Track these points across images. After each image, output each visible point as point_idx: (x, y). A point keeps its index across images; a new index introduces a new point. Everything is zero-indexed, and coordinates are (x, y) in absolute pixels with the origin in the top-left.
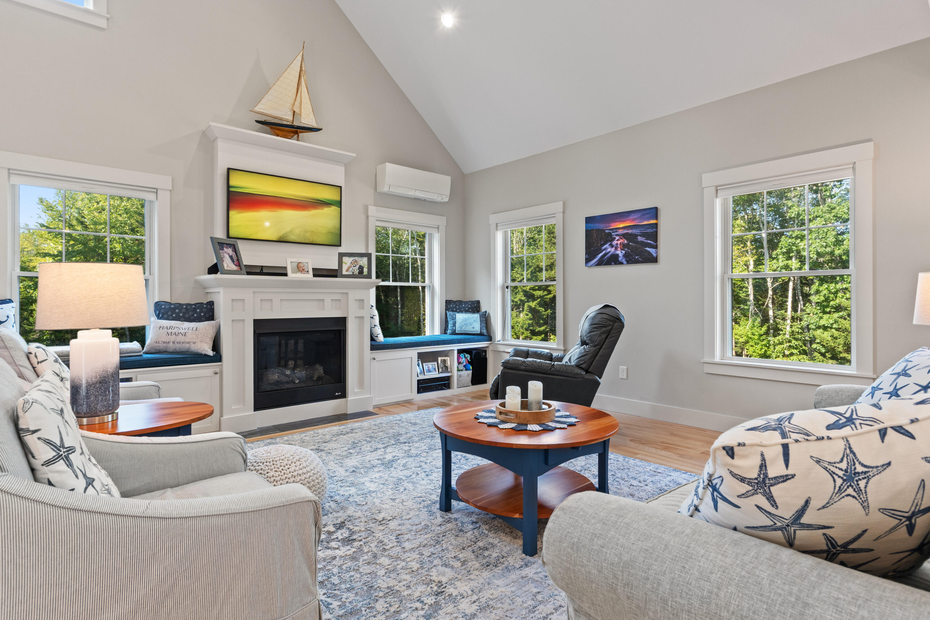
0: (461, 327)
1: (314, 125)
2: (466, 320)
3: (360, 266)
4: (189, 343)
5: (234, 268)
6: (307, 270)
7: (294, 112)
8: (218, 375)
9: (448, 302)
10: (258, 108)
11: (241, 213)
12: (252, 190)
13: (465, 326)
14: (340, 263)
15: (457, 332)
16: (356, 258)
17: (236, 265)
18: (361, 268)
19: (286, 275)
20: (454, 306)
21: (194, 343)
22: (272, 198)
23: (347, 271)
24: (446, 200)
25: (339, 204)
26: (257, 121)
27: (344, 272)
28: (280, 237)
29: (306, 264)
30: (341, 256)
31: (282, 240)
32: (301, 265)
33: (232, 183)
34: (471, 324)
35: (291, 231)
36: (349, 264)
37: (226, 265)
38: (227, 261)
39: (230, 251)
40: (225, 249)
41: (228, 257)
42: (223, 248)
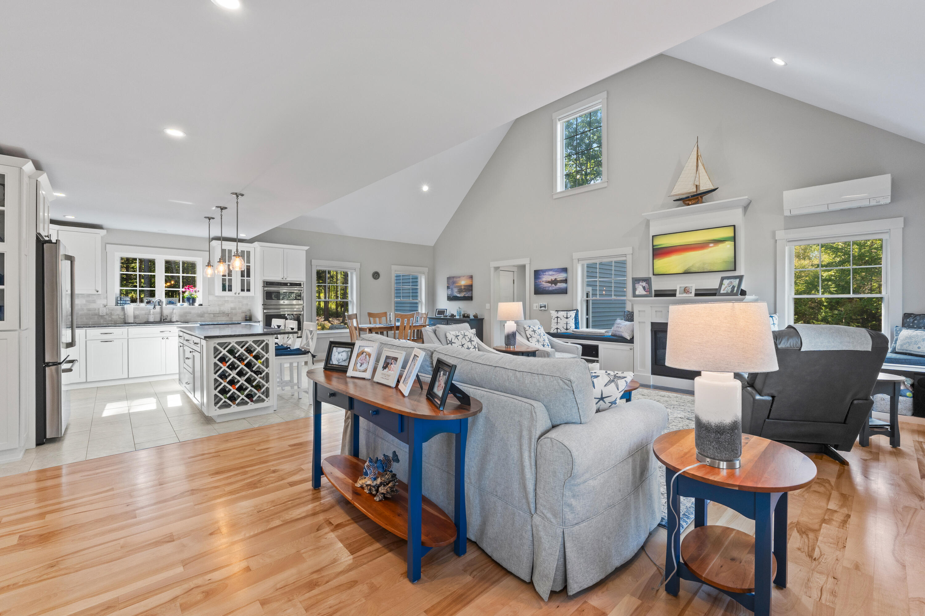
0: (902, 345)
1: (712, 187)
2: (910, 337)
3: (733, 286)
4: (621, 332)
5: (644, 293)
6: (690, 292)
7: (697, 186)
8: (632, 350)
9: (906, 316)
10: (673, 193)
11: (660, 260)
12: (666, 245)
13: (907, 345)
14: (721, 284)
15: (897, 350)
16: (732, 280)
17: (646, 292)
18: (734, 287)
19: (674, 295)
20: (912, 320)
21: (623, 332)
22: (679, 247)
23: (723, 290)
24: (888, 200)
25: (734, 239)
26: (674, 201)
27: (722, 292)
28: (685, 271)
29: (691, 288)
30: (723, 279)
31: (686, 272)
32: (687, 288)
33: (655, 244)
34: (916, 343)
35: (693, 265)
36: (726, 285)
37: (638, 292)
38: (640, 290)
39: (644, 284)
40: (640, 283)
41: (641, 287)
42: (639, 283)
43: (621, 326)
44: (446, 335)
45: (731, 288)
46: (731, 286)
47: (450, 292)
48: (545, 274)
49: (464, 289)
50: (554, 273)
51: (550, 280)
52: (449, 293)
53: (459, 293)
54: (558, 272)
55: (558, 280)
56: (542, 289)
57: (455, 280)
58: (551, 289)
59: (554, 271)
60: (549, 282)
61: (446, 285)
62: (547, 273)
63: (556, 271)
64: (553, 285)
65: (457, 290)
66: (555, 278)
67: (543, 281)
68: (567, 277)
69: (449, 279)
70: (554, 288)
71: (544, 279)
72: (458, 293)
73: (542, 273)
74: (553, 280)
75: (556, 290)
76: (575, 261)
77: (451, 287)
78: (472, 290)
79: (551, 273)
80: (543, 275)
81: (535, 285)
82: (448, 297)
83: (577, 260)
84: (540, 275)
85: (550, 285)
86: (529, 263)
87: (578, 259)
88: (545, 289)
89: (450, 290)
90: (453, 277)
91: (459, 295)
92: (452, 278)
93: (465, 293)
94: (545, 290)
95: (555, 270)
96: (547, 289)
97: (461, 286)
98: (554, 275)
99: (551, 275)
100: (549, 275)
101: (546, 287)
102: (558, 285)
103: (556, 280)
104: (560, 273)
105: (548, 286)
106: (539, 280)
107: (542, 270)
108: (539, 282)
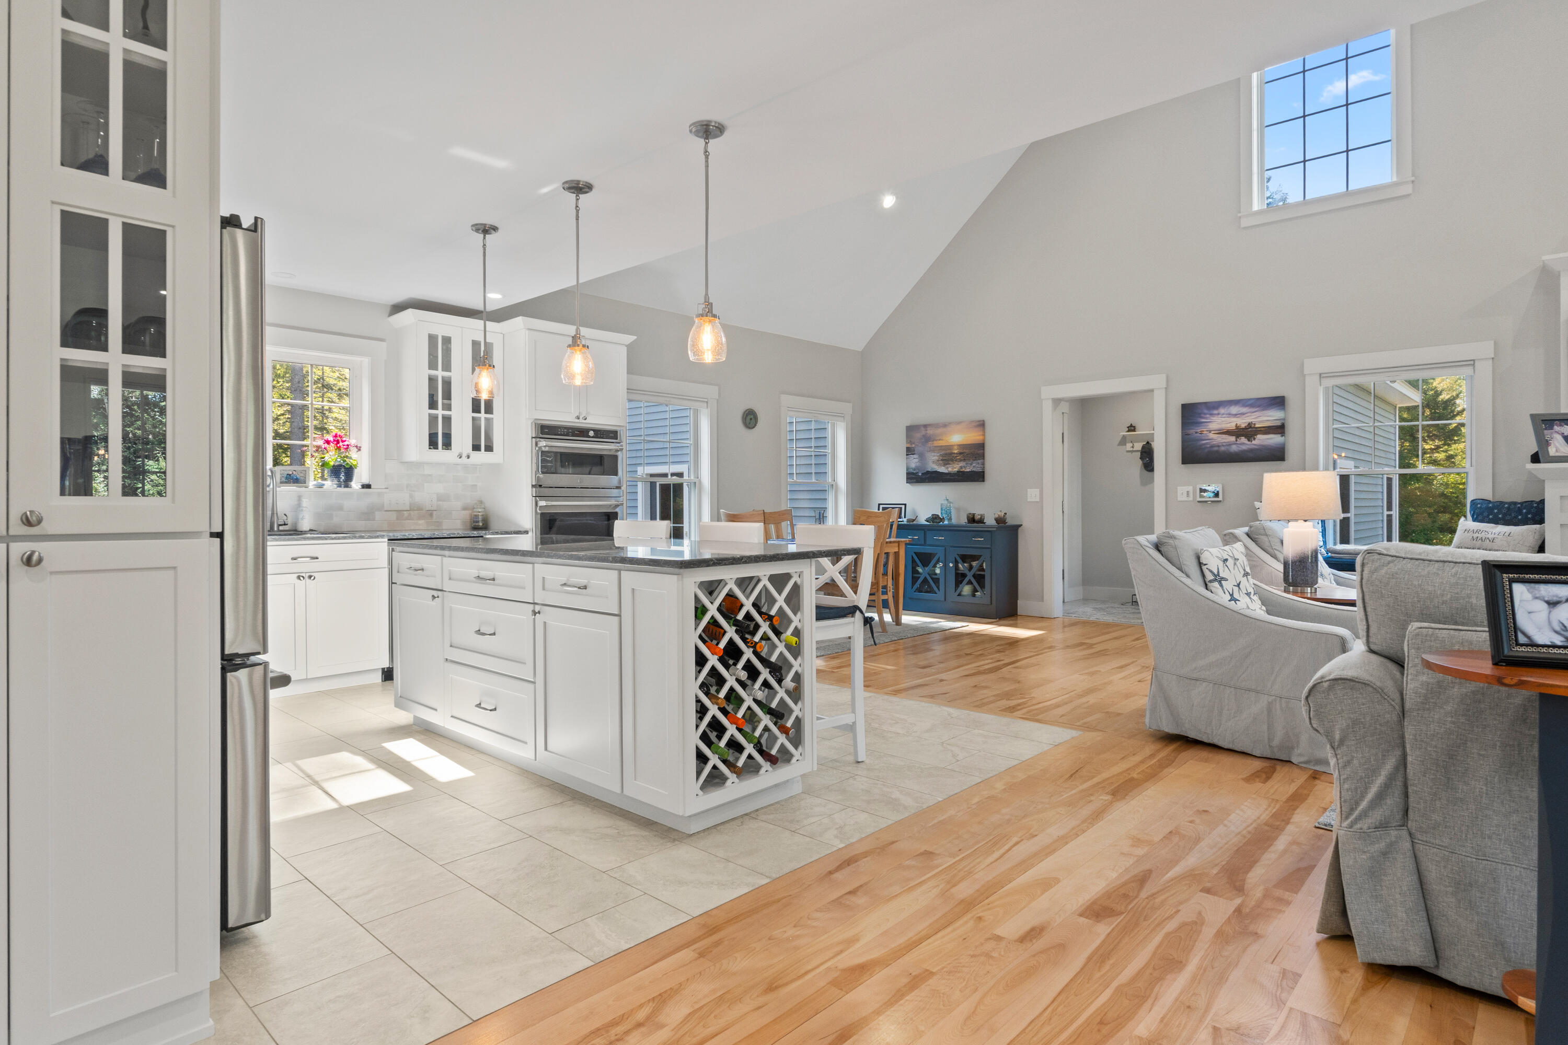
37: (1554, 450)
38: (1557, 444)
39: (1566, 430)
40: (1555, 427)
41: (1559, 438)
42: (1552, 428)
43: (1490, 536)
44: (1198, 558)
47: (914, 462)
48: (1215, 412)
49: (960, 453)
50: (1244, 410)
52: (913, 465)
53: (945, 465)
54: (1259, 406)
55: (1257, 426)
56: (1206, 450)
57: (930, 432)
58: (1234, 448)
59: (1245, 406)
61: (903, 445)
62: (1222, 411)
63: (1251, 406)
65: (936, 458)
66: (1250, 421)
68: (1284, 419)
69: (910, 429)
70: (1244, 447)
72: (940, 465)
73: (1206, 411)
74: (1243, 426)
75: (1251, 450)
76: (1311, 382)
77: (919, 449)
78: (983, 456)
79: (1234, 410)
81: (1184, 441)
82: (908, 474)
83: (1318, 377)
84: (1200, 415)
85: (1233, 439)
86: (1165, 386)
87: (1320, 374)
88: (1216, 449)
89: (915, 456)
90: (926, 426)
91: (942, 469)
92: (922, 428)
93: (962, 464)
94: (1217, 452)
95: (1250, 402)
96: (1223, 449)
97: (950, 447)
98: (1243, 414)
99: (1236, 415)
100: (1229, 414)
101: (1220, 444)
102: (1256, 440)
103: (1251, 427)
104: (1263, 410)
105: (1225, 442)
106: (1198, 426)
107: (1205, 403)
108: (1196, 433)
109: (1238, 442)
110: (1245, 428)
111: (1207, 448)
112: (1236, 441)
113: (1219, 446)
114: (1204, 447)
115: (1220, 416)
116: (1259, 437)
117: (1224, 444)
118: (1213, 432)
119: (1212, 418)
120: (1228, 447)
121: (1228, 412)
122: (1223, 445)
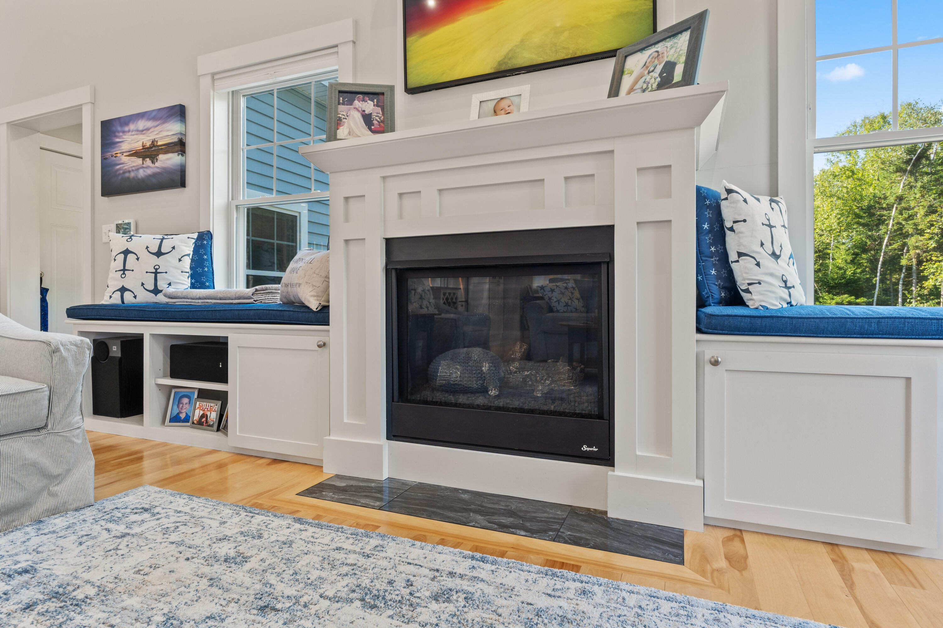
3: (667, 64)
5: (367, 136)
6: (515, 113)
8: (325, 352)
11: (424, 35)
16: (660, 46)
17: (374, 132)
18: (668, 69)
23: (631, 91)
28: (500, 63)
29: (516, 100)
32: (504, 103)
35: (522, 41)
36: (637, 71)
39: (369, 106)
40: (356, 102)
41: (357, 116)
42: (351, 103)
45: (660, 75)
46: (659, 68)
48: (126, 129)
50: (149, 124)
51: (138, 146)
54: (160, 119)
55: (159, 143)
56: (120, 177)
58: (142, 174)
59: (149, 119)
60: (136, 154)
62: (132, 127)
63: (154, 119)
64: (148, 162)
66: (154, 137)
67: (122, 153)
70: (149, 172)
71: (125, 147)
73: (119, 129)
74: (148, 145)
76: (204, 85)
79: (142, 124)
80: (124, 132)
83: (209, 78)
84: (115, 133)
85: (139, 161)
86: (90, 99)
87: (218, 74)
88: (127, 175)
95: (154, 114)
96: (132, 175)
98: (148, 129)
99: (143, 131)
100: (138, 131)
101: (130, 169)
102: (158, 161)
103: (154, 146)
104: (164, 123)
105: (134, 166)
106: (114, 148)
107: (119, 119)
108: (112, 156)
109: (144, 166)
110: (150, 148)
111: (120, 174)
112: (143, 163)
113: (129, 172)
114: (118, 173)
115: (130, 133)
116: (161, 157)
117: (133, 168)
118: (125, 154)
119: (124, 137)
120: (135, 172)
121: (135, 129)
122: (133, 170)
